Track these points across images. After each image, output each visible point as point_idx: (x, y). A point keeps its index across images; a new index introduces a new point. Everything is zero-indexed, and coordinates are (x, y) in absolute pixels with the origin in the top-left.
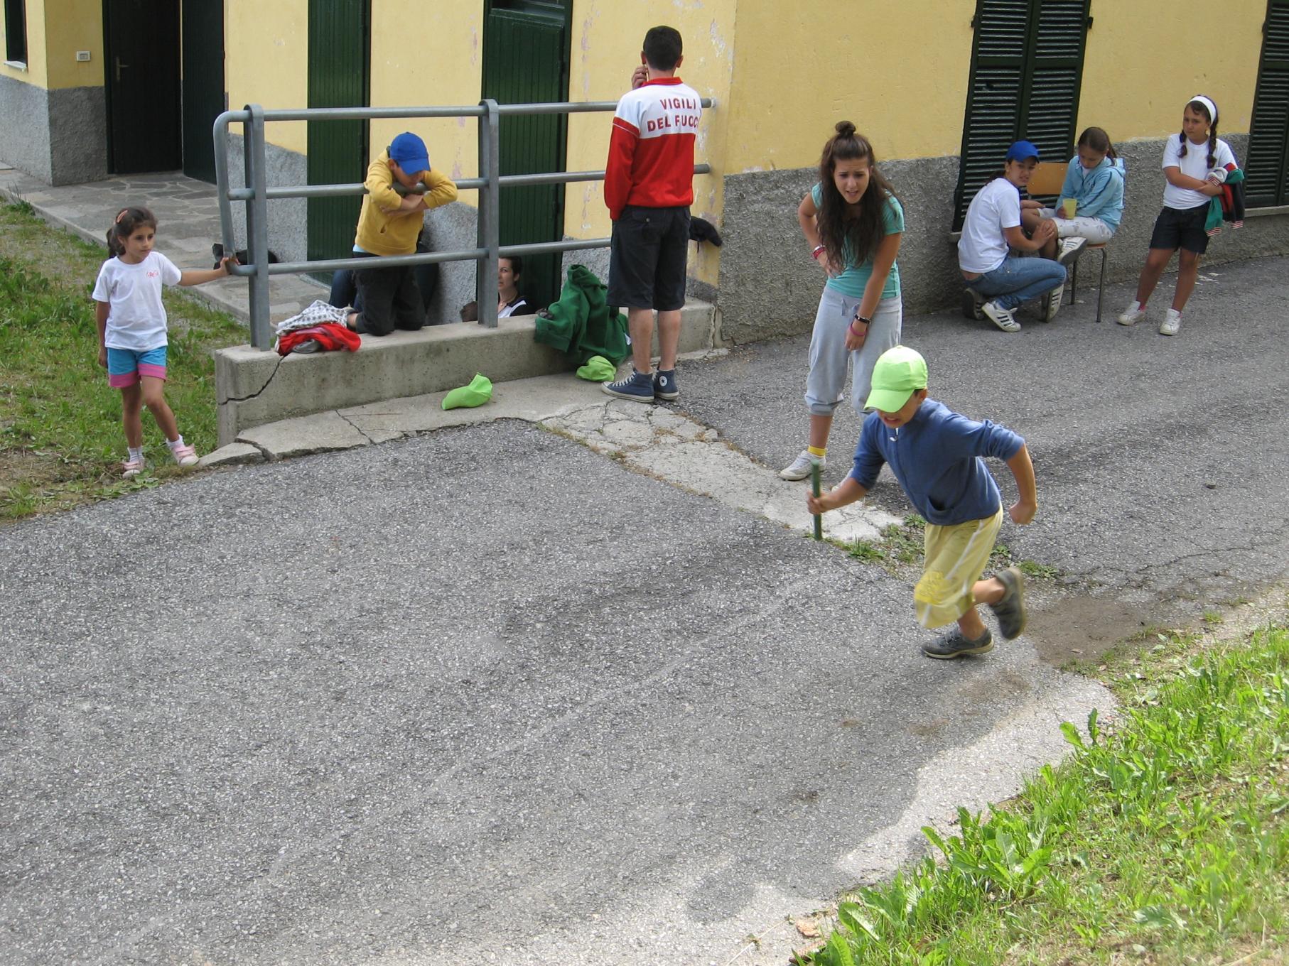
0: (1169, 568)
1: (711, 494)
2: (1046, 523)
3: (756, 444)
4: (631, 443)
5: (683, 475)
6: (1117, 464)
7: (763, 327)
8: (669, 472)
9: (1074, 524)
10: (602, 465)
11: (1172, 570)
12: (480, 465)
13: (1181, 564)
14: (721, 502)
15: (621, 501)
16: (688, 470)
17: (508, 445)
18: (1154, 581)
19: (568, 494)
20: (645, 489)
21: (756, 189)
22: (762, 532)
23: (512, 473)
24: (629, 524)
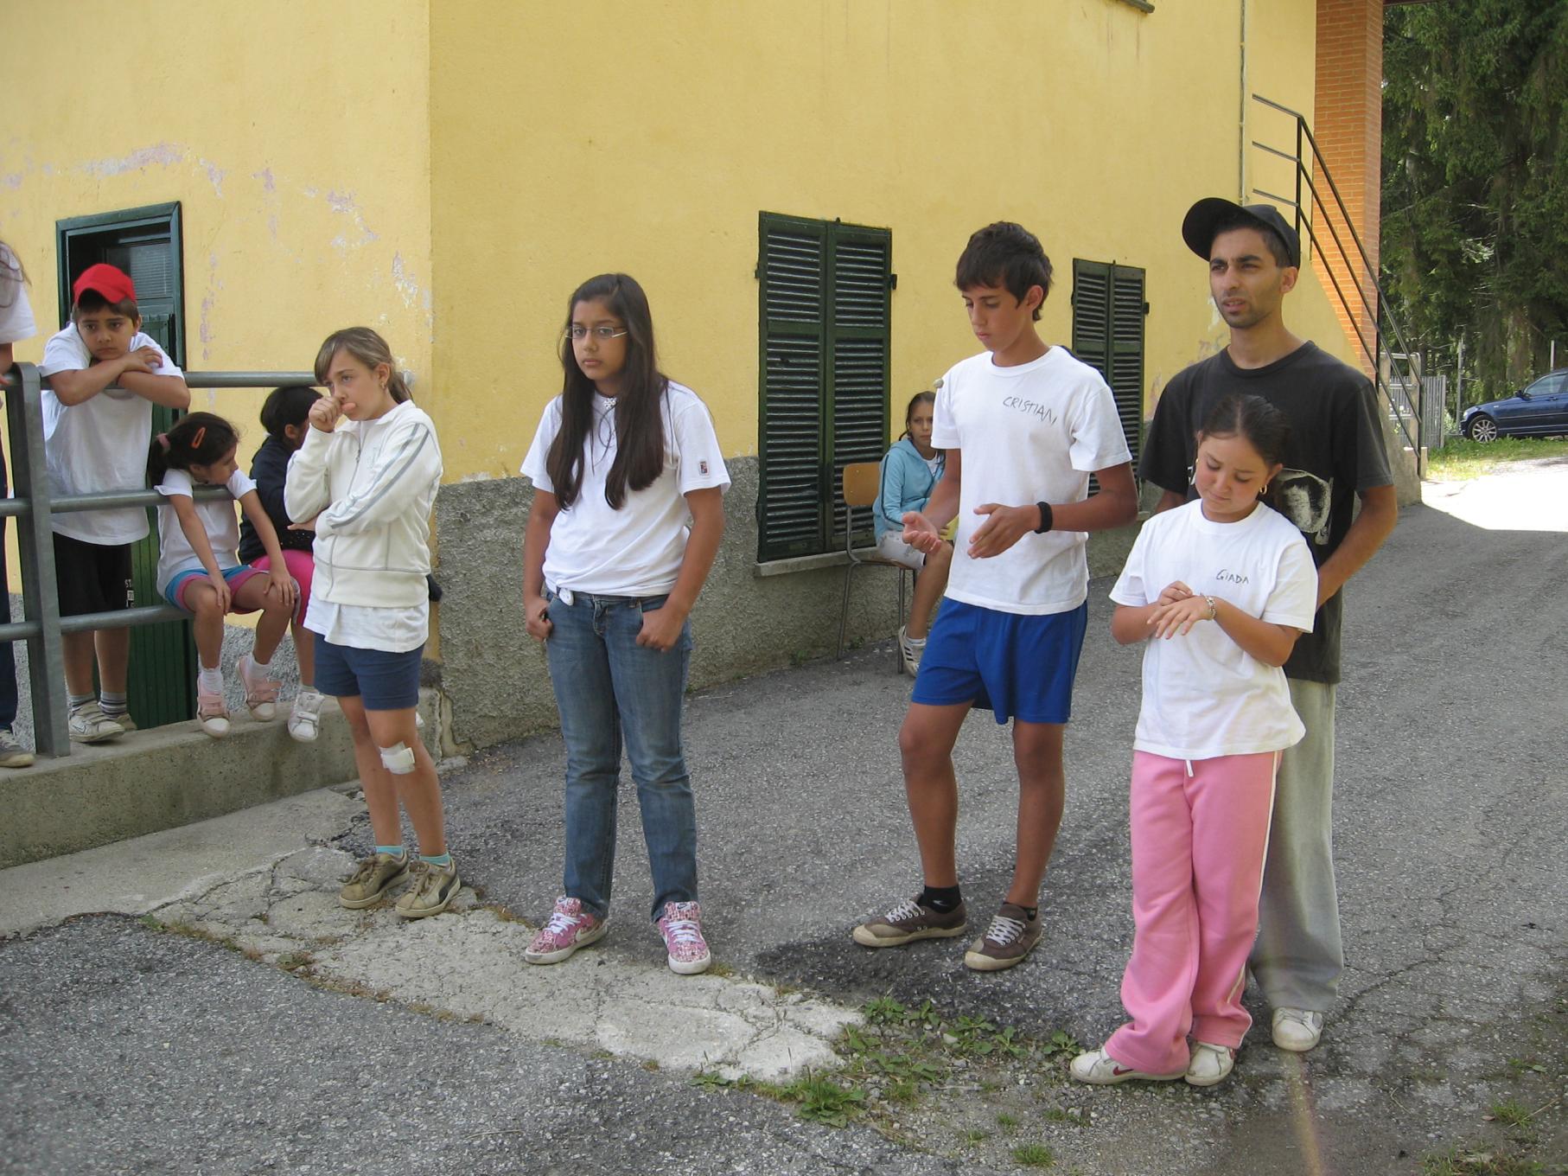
0: (1352, 1022)
1: (487, 1016)
2: (1104, 974)
4: (323, 932)
5: (426, 985)
7: (515, 719)
8: (399, 981)
10: (268, 985)
11: (1358, 1026)
12: (19, 1020)
13: (1363, 1011)
14: (512, 1031)
15: (311, 1061)
16: (434, 973)
17: (83, 968)
18: (1347, 1053)
19: (198, 1061)
20: (357, 1025)
21: (484, 507)
22: (609, 1088)
23: (85, 1028)
24: (330, 1115)
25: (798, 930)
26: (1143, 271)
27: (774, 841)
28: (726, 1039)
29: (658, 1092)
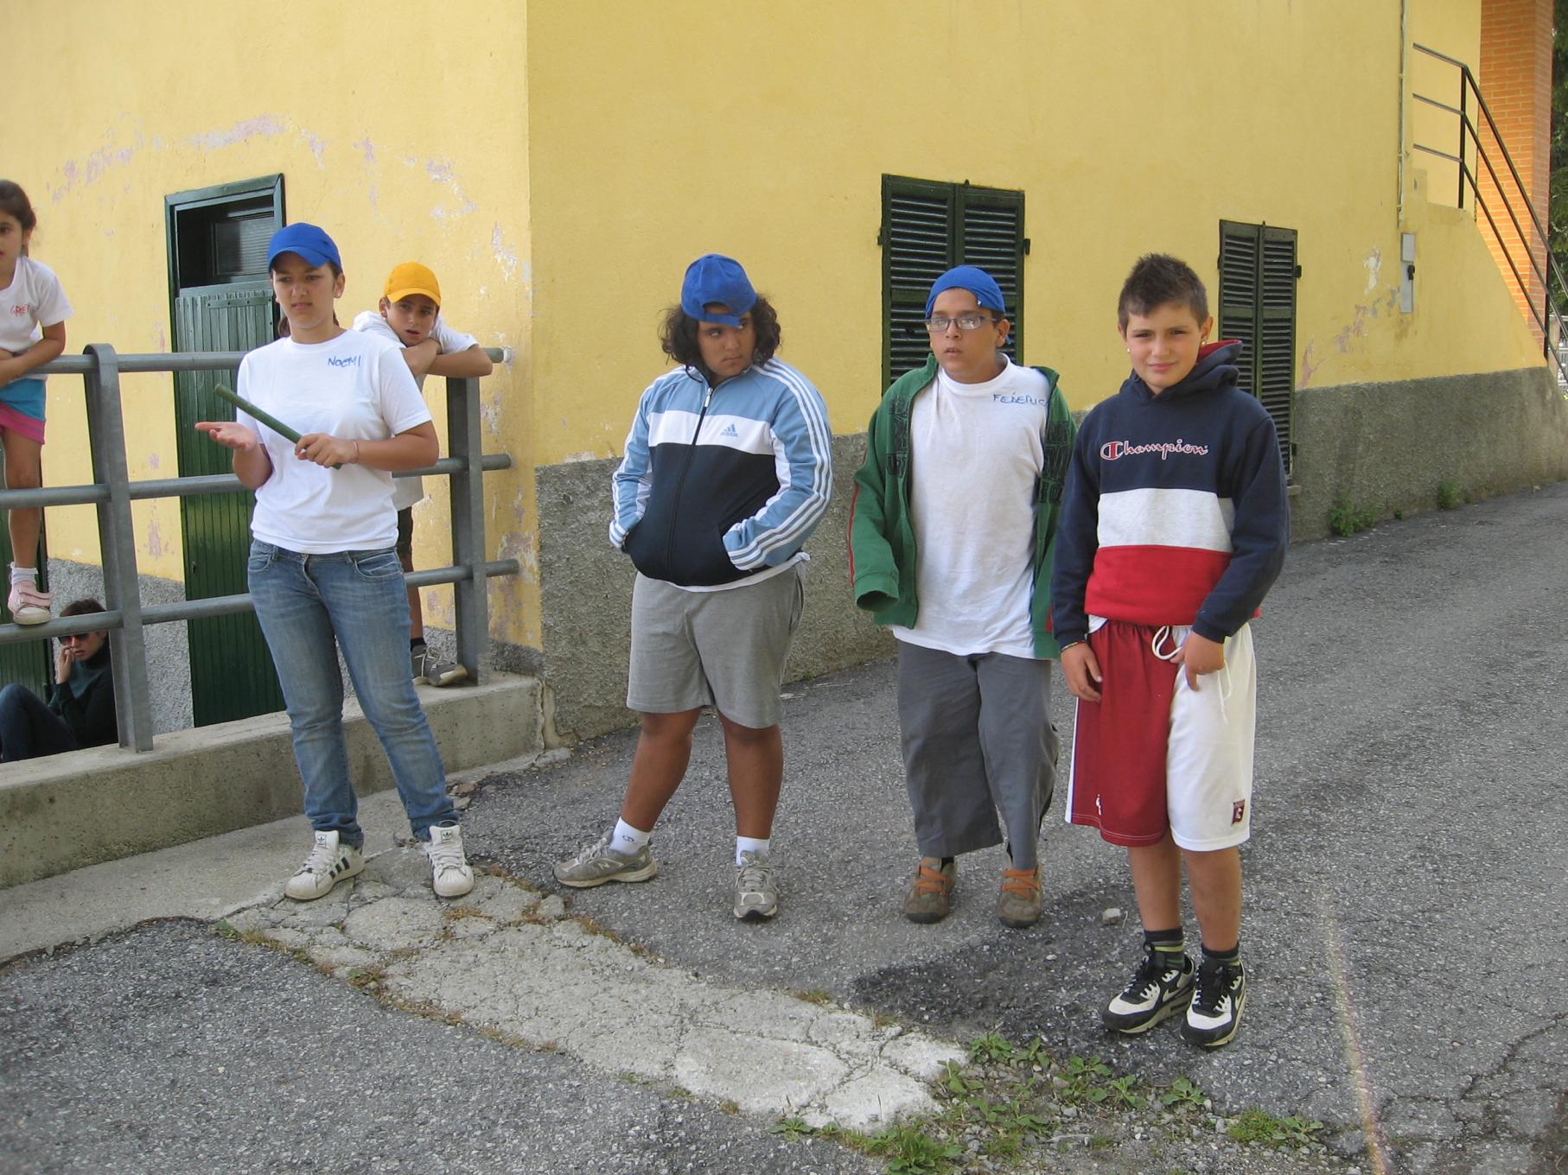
0: (1512, 1074)
1: (561, 1044)
3: (638, 917)
5: (501, 1006)
6: (1278, 867)
8: (472, 1001)
9: (1287, 1003)
10: (335, 1003)
11: (1520, 1079)
12: (75, 1037)
13: (1526, 1061)
14: (585, 1062)
15: (368, 1092)
16: (511, 992)
17: (147, 979)
18: (1506, 1112)
19: (252, 1089)
20: (422, 1051)
21: (588, 488)
22: (683, 1134)
23: (140, 1048)
24: (382, 1156)
25: (902, 952)
26: (1295, 232)
27: (884, 847)
28: (815, 1078)
29: (735, 1140)
